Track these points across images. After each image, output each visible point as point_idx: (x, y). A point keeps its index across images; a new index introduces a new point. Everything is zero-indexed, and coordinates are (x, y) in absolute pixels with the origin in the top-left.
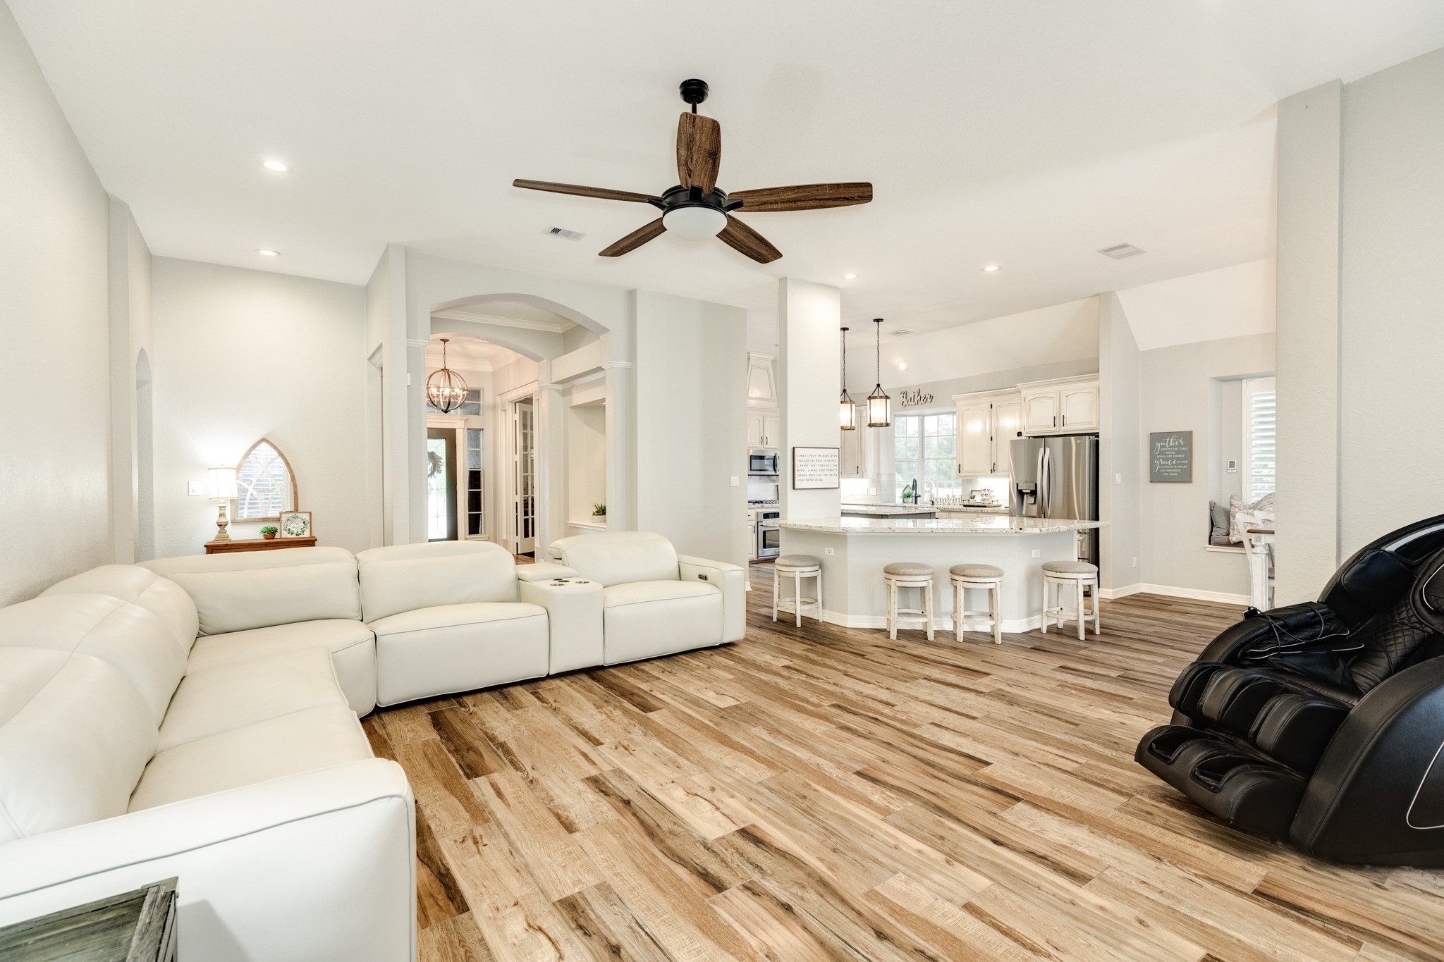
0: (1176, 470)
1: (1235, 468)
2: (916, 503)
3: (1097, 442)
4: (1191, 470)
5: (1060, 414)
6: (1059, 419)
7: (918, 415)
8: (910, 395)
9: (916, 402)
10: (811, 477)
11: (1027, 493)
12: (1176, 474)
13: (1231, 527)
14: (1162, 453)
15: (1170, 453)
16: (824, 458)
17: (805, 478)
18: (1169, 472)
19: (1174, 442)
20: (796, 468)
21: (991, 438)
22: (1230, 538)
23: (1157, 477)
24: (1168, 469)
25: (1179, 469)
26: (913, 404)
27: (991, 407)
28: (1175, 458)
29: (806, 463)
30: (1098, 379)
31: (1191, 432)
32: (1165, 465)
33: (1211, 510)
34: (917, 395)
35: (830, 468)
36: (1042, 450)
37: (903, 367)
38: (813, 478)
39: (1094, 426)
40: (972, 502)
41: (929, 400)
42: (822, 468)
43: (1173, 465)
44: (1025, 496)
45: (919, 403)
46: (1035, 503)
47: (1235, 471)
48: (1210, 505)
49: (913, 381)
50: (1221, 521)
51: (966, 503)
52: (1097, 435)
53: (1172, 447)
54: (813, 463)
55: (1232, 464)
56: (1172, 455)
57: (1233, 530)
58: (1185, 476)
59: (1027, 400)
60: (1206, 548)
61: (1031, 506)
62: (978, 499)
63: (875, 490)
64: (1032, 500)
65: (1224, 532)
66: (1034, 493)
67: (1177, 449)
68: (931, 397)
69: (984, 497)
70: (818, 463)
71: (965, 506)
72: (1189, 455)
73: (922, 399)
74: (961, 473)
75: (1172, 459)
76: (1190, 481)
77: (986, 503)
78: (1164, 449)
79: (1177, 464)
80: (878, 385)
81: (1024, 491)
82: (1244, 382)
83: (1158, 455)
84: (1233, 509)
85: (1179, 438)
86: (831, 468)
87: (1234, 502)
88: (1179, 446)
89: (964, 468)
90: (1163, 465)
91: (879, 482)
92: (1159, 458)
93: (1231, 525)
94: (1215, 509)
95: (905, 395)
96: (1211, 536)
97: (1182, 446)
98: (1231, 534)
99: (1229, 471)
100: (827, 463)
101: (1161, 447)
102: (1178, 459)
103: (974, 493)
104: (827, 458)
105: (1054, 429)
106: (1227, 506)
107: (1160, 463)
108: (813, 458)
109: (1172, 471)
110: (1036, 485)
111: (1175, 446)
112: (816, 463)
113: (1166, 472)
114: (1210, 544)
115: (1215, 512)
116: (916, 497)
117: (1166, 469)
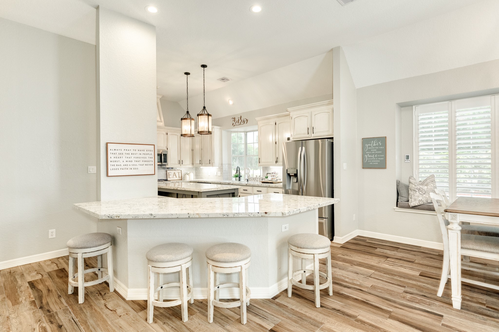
0: (377, 161)
1: (409, 160)
2: (239, 180)
3: (332, 143)
4: (386, 161)
5: (311, 126)
6: (310, 130)
7: (244, 132)
8: (237, 120)
9: (239, 123)
10: (125, 167)
11: (292, 176)
12: (377, 163)
13: (410, 197)
14: (369, 150)
15: (374, 150)
16: (140, 152)
17: (119, 167)
18: (373, 162)
19: (376, 143)
20: (109, 160)
21: (276, 143)
22: (410, 204)
23: (366, 165)
24: (373, 160)
25: (379, 160)
26: (238, 124)
27: (276, 124)
28: (377, 154)
29: (121, 156)
30: (332, 103)
31: (386, 137)
32: (371, 158)
33: (397, 185)
34: (240, 119)
35: (145, 159)
36: (300, 148)
37: (231, 103)
38: (129, 167)
39: (330, 133)
40: (266, 180)
41: (246, 122)
42: (137, 159)
43: (375, 157)
44: (292, 177)
45: (241, 124)
46: (297, 182)
47: (409, 161)
48: (397, 182)
49: (237, 112)
50: (403, 192)
51: (263, 181)
52: (332, 138)
53: (375, 147)
54: (128, 156)
55: (408, 157)
56: (375, 151)
57: (411, 198)
58: (382, 165)
59: (293, 118)
60: (395, 209)
61: (295, 183)
62: (270, 178)
63: (220, 172)
64: (295, 180)
65: (405, 199)
66: (296, 175)
67: (378, 148)
68: (247, 120)
69: (273, 177)
70: (133, 156)
71: (263, 182)
72: (384, 152)
73: (242, 121)
74: (261, 164)
75: (375, 154)
76: (385, 168)
77: (274, 181)
78: (370, 148)
79: (378, 157)
80: (204, 107)
81: (290, 174)
82: (414, 107)
83: (367, 151)
84: (411, 186)
85: (378, 141)
86: (147, 159)
87: (411, 181)
88: (379, 146)
89: (262, 160)
90: (370, 158)
91: (222, 169)
92: (368, 154)
93: (410, 195)
94: (400, 185)
95: (234, 120)
96: (397, 201)
97: (380, 146)
98: (410, 201)
99: (406, 161)
100: (144, 156)
101: (369, 147)
102: (378, 154)
103: (268, 175)
104: (142, 152)
105: (308, 135)
106: (407, 183)
107: (368, 156)
108: (128, 152)
109: (375, 161)
110: (297, 170)
111: (376, 146)
112: (130, 155)
113: (372, 162)
114: (397, 206)
115: (400, 186)
116: (239, 177)
117: (371, 160)
